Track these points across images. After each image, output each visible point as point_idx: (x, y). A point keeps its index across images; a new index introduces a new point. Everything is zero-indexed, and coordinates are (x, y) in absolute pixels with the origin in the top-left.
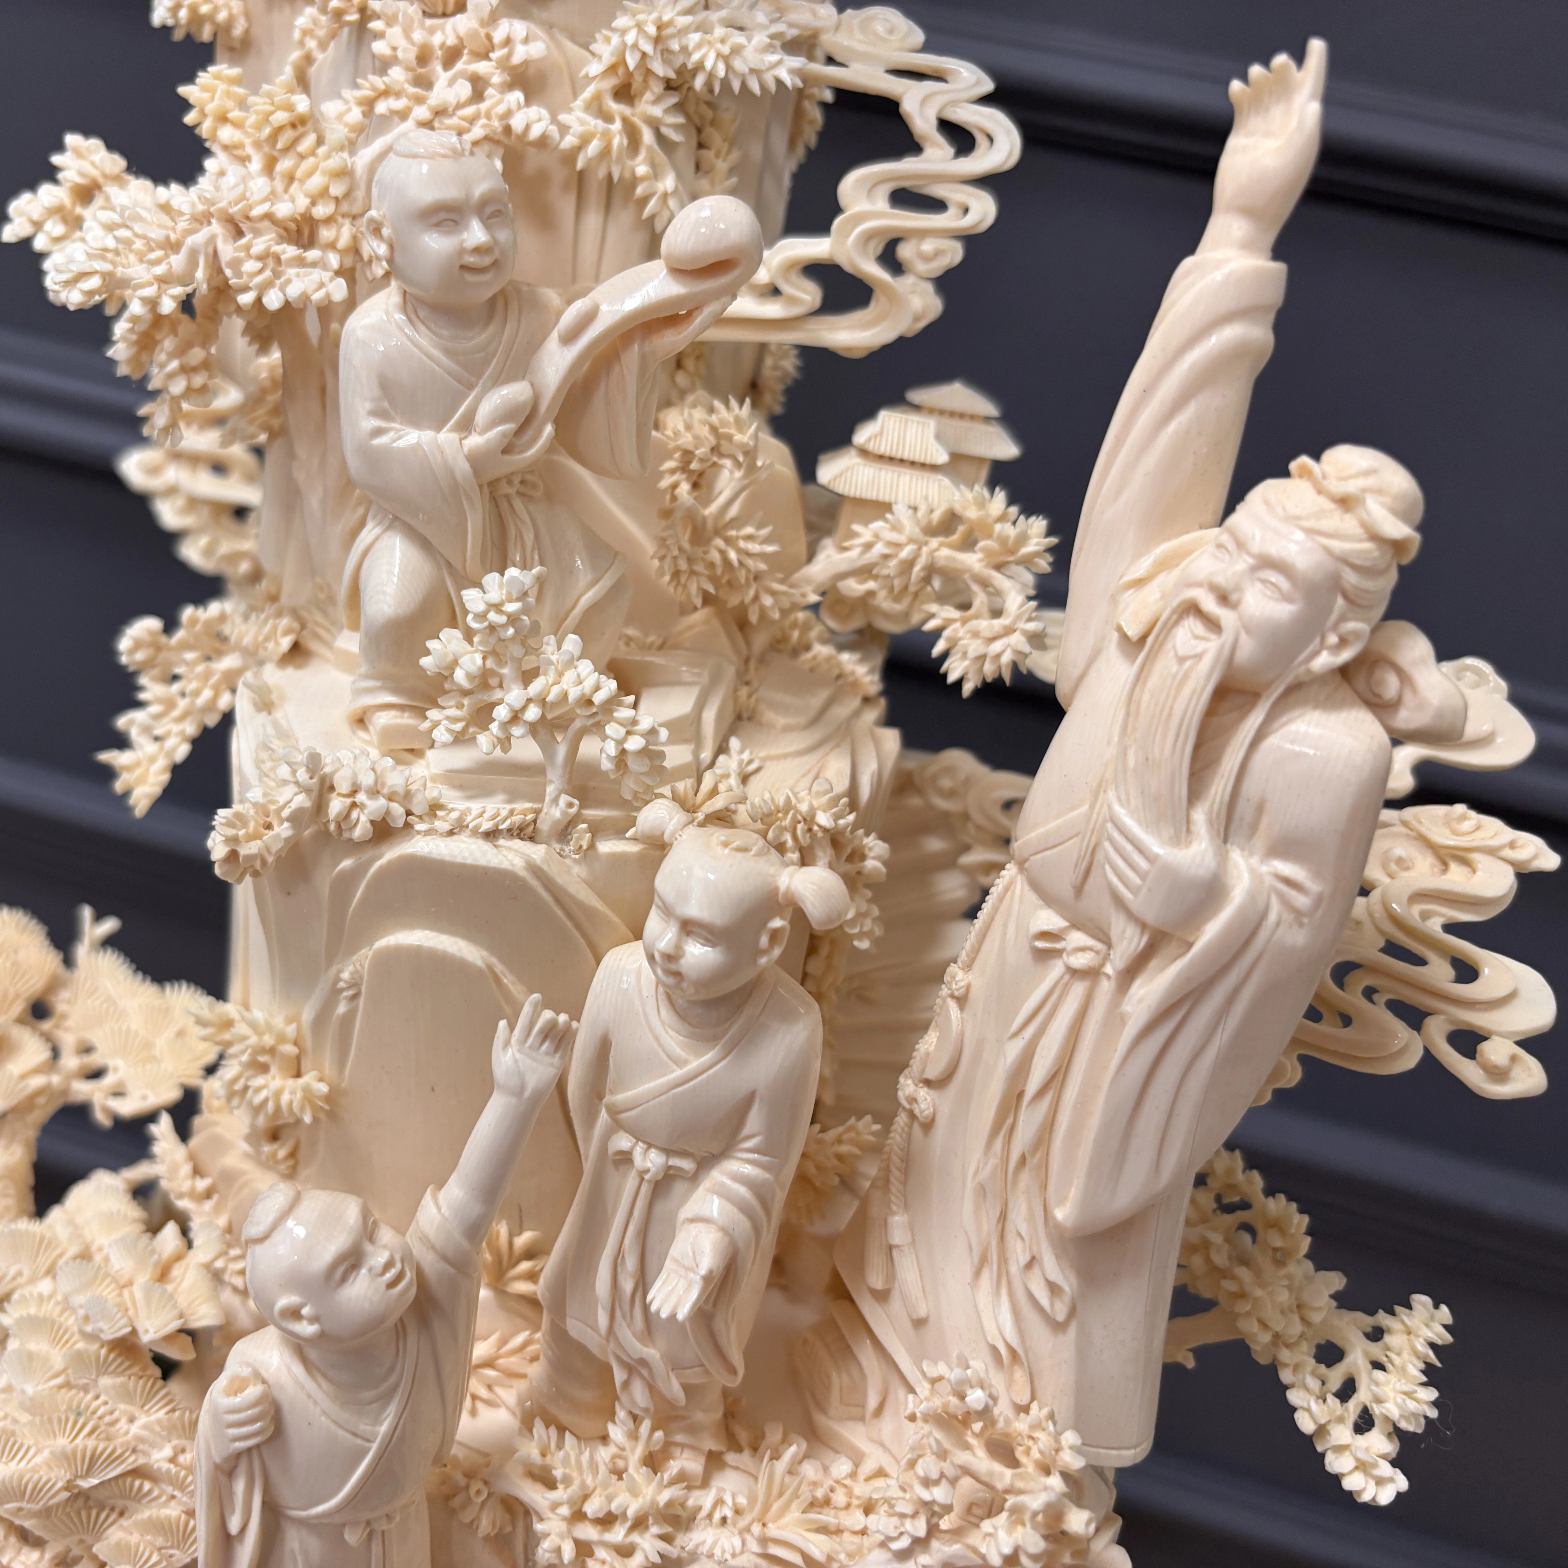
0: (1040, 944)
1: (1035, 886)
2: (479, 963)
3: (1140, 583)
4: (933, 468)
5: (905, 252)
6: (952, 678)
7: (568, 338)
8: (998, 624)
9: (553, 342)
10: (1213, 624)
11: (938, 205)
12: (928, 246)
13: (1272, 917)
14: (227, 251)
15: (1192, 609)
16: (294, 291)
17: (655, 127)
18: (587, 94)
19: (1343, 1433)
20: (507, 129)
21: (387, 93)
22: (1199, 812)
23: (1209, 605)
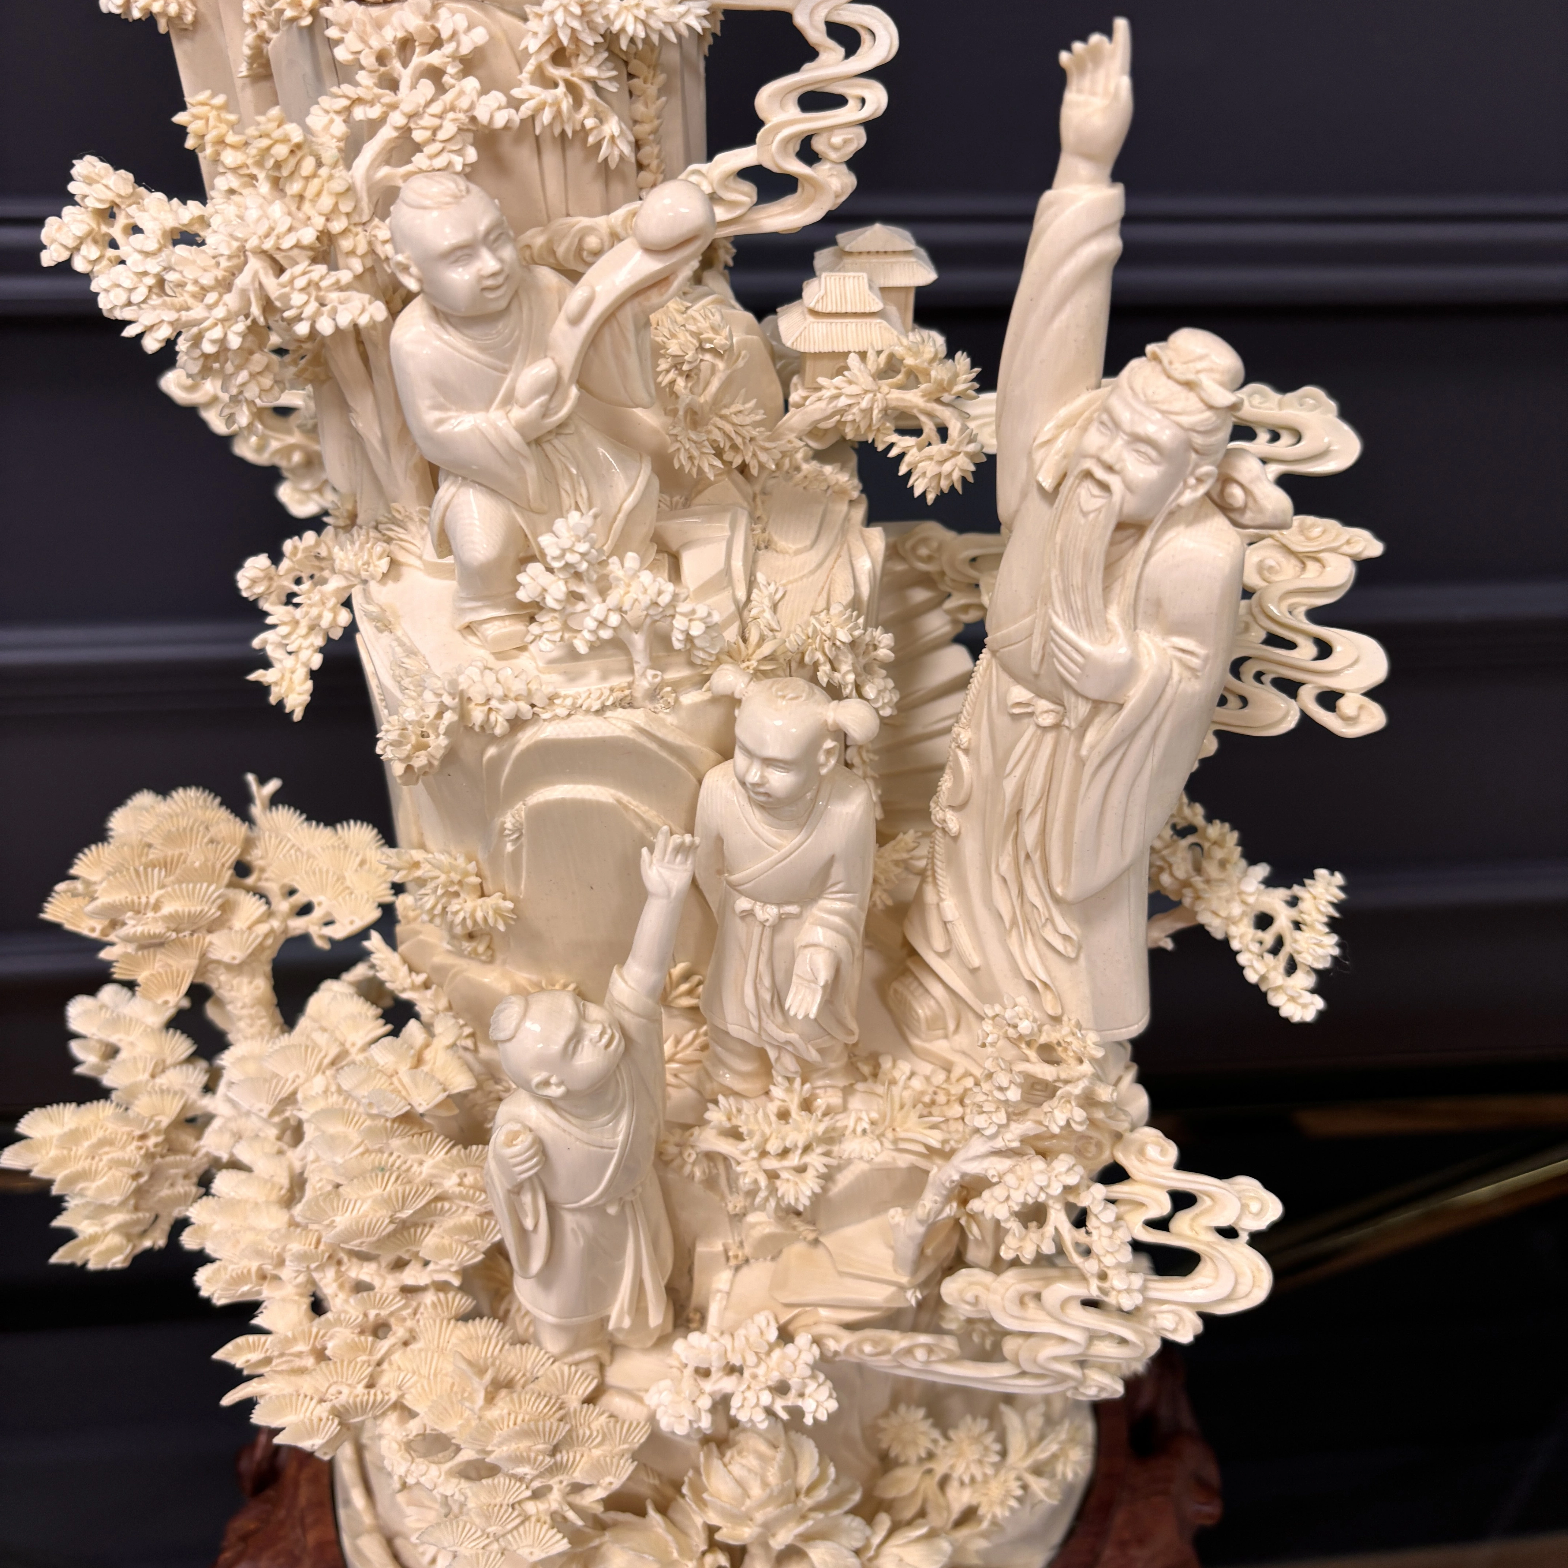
0: (1017, 711)
1: (1006, 668)
2: (611, 800)
3: (1048, 442)
4: (872, 314)
5: (818, 145)
6: (917, 494)
7: (575, 321)
8: (949, 446)
10: (1104, 488)
11: (839, 101)
12: (838, 138)
13: (1176, 676)
14: (274, 287)
15: (1090, 475)
16: (344, 321)
17: (593, 83)
18: (530, 66)
19: (1277, 977)
20: (473, 119)
21: (359, 101)
22: (1114, 615)
23: (1100, 472)
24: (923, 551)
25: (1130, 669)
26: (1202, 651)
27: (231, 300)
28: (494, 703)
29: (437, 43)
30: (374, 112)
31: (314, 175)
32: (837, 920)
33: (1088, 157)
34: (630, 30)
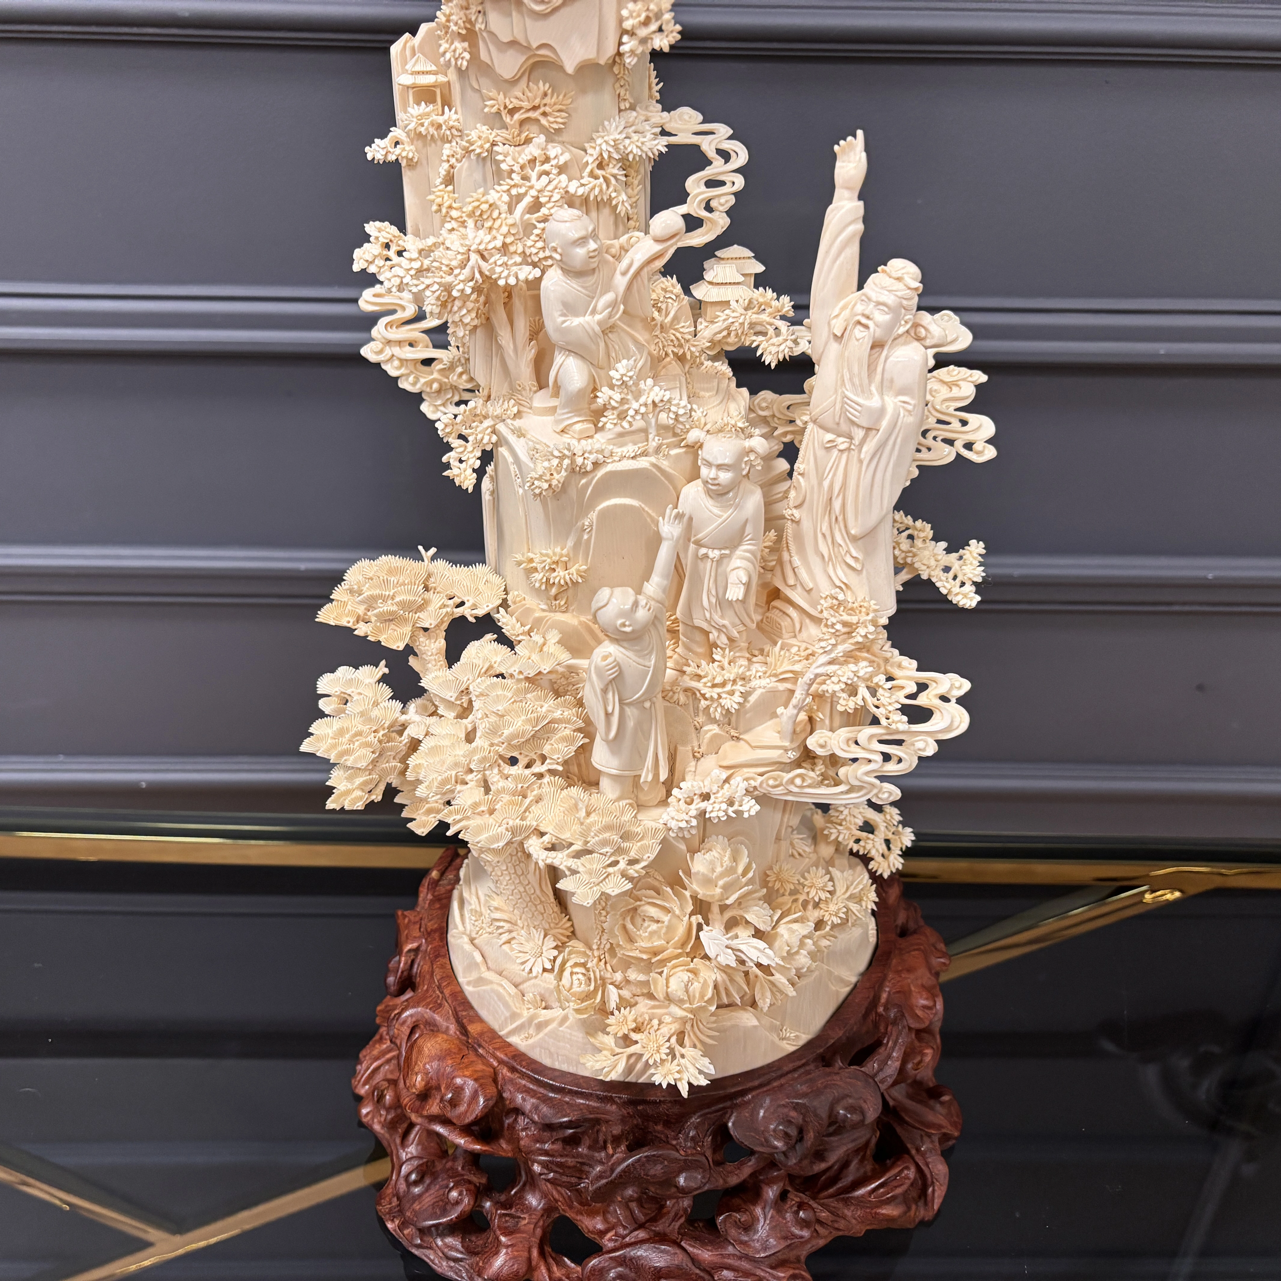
0: (828, 445)
1: (822, 427)
2: (636, 505)
3: (837, 316)
4: (738, 283)
5: (713, 204)
6: (767, 363)
8: (781, 339)
9: (618, 276)
10: (866, 327)
11: (722, 183)
12: (723, 200)
13: (902, 415)
14: (485, 266)
15: (859, 323)
16: (522, 277)
17: (615, 176)
18: (589, 169)
19: (956, 589)
20: (567, 192)
21: (515, 186)
22: (873, 387)
23: (864, 321)
24: (764, 405)
25: (882, 411)
26: (912, 402)
27: (466, 272)
28: (586, 455)
29: (547, 160)
30: (522, 190)
31: (498, 218)
32: (749, 556)
33: (847, 188)
34: (635, 151)
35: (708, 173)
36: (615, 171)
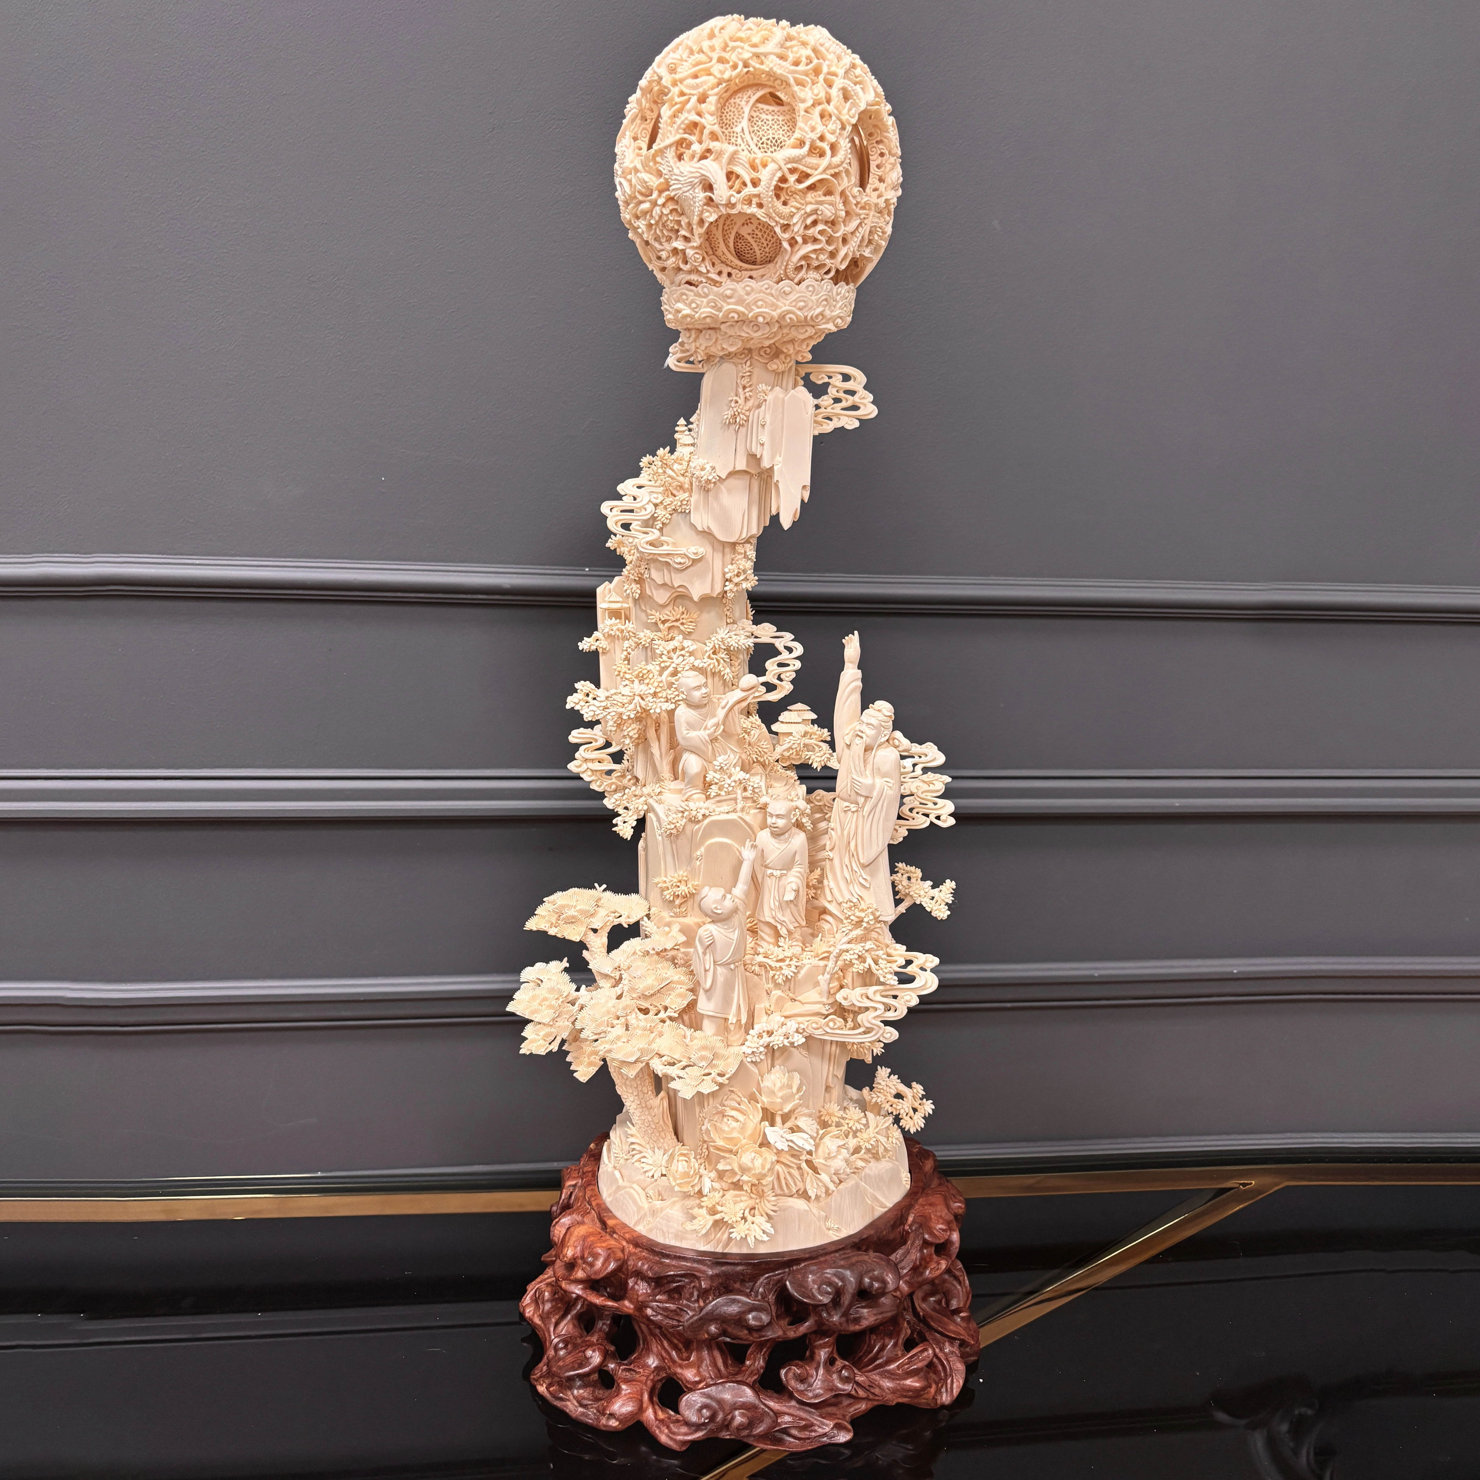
0: (846, 809)
1: (842, 799)
3: (847, 734)
4: (798, 723)
5: (783, 676)
6: (814, 769)
7: (723, 708)
8: (822, 753)
9: (720, 709)
10: (862, 737)
11: (788, 665)
12: (788, 674)
13: (885, 789)
14: (643, 703)
15: (858, 735)
16: (664, 708)
17: (723, 659)
18: (707, 654)
19: (935, 908)
21: (663, 662)
22: (868, 772)
23: (860, 734)
24: (818, 798)
25: (873, 786)
26: (892, 781)
27: (632, 707)
28: (699, 811)
29: (683, 649)
30: (667, 664)
31: (652, 678)
32: (798, 874)
33: (851, 662)
34: (735, 645)
35: (779, 658)
36: (723, 656)
